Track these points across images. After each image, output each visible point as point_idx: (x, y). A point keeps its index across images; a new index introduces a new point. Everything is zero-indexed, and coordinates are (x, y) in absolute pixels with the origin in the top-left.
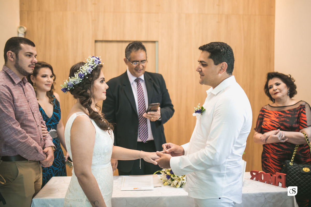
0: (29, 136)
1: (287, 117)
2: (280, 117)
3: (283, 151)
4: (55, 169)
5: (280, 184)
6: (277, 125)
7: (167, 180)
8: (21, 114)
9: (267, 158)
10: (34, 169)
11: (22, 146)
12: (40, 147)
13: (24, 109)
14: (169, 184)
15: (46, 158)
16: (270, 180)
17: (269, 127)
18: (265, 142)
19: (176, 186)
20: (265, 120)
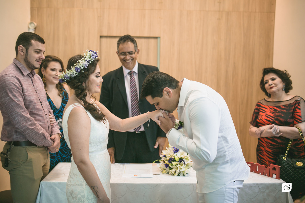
0: (38, 123)
1: (282, 112)
2: (276, 112)
3: (277, 145)
4: (63, 156)
5: (274, 176)
6: (272, 119)
7: (165, 169)
8: (30, 103)
9: (262, 151)
10: (42, 154)
11: (31, 132)
12: (48, 134)
13: (32, 99)
14: (167, 172)
15: (53, 144)
16: (265, 172)
17: (264, 122)
18: (260, 136)
19: (174, 174)
20: (260, 115)
